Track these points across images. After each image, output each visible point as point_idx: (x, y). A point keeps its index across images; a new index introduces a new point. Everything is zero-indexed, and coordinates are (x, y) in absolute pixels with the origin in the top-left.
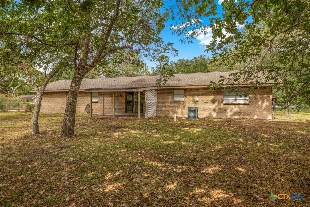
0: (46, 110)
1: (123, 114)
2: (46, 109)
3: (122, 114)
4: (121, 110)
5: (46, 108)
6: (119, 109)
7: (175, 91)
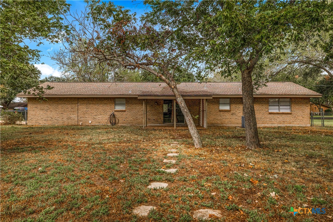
0: (44, 121)
1: (160, 125)
2: (42, 119)
3: (158, 125)
4: (157, 120)
5: (44, 119)
6: (154, 118)
7: (220, 100)
